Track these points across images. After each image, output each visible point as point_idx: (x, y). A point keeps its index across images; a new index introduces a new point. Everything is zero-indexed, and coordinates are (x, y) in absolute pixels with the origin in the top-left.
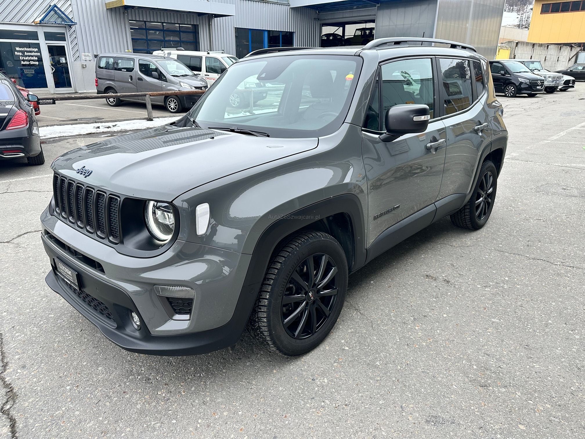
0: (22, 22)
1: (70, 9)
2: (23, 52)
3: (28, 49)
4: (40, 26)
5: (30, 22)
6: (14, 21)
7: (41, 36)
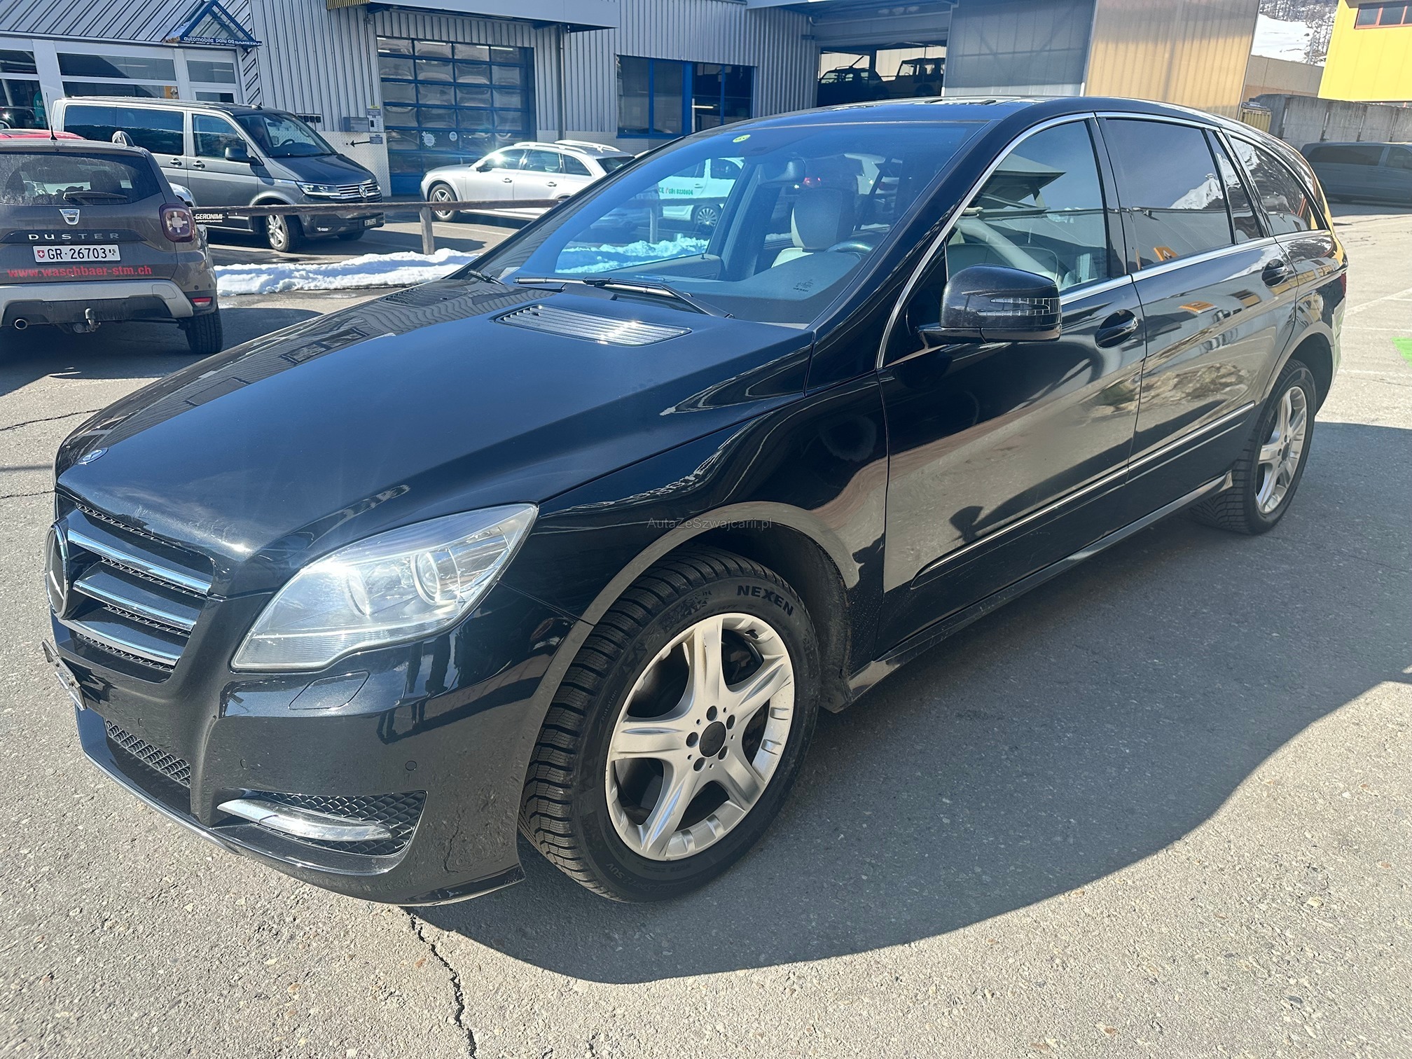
0: (141, 38)
1: (247, 10)
4: (180, 48)
6: (125, 36)
7: (181, 71)
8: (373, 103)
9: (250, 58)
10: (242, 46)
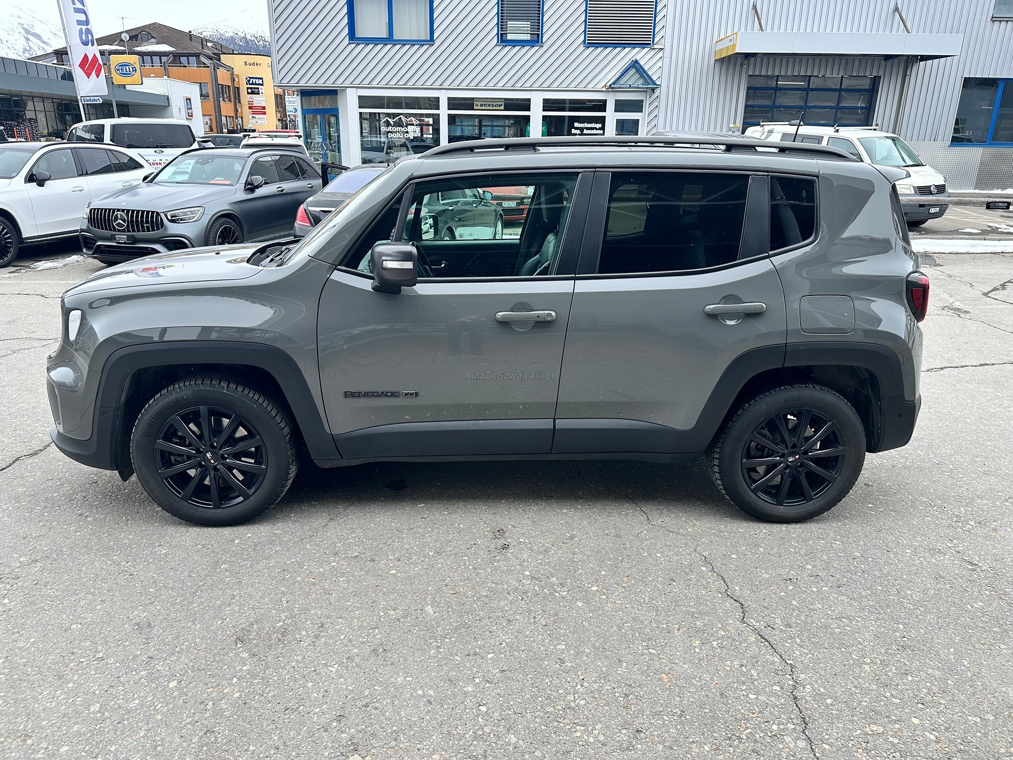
0: (590, 87)
1: (660, 64)
2: (582, 129)
3: (589, 126)
4: (612, 91)
5: (600, 87)
6: (581, 87)
7: (611, 106)
8: (735, 123)
9: (655, 96)
10: (651, 88)
